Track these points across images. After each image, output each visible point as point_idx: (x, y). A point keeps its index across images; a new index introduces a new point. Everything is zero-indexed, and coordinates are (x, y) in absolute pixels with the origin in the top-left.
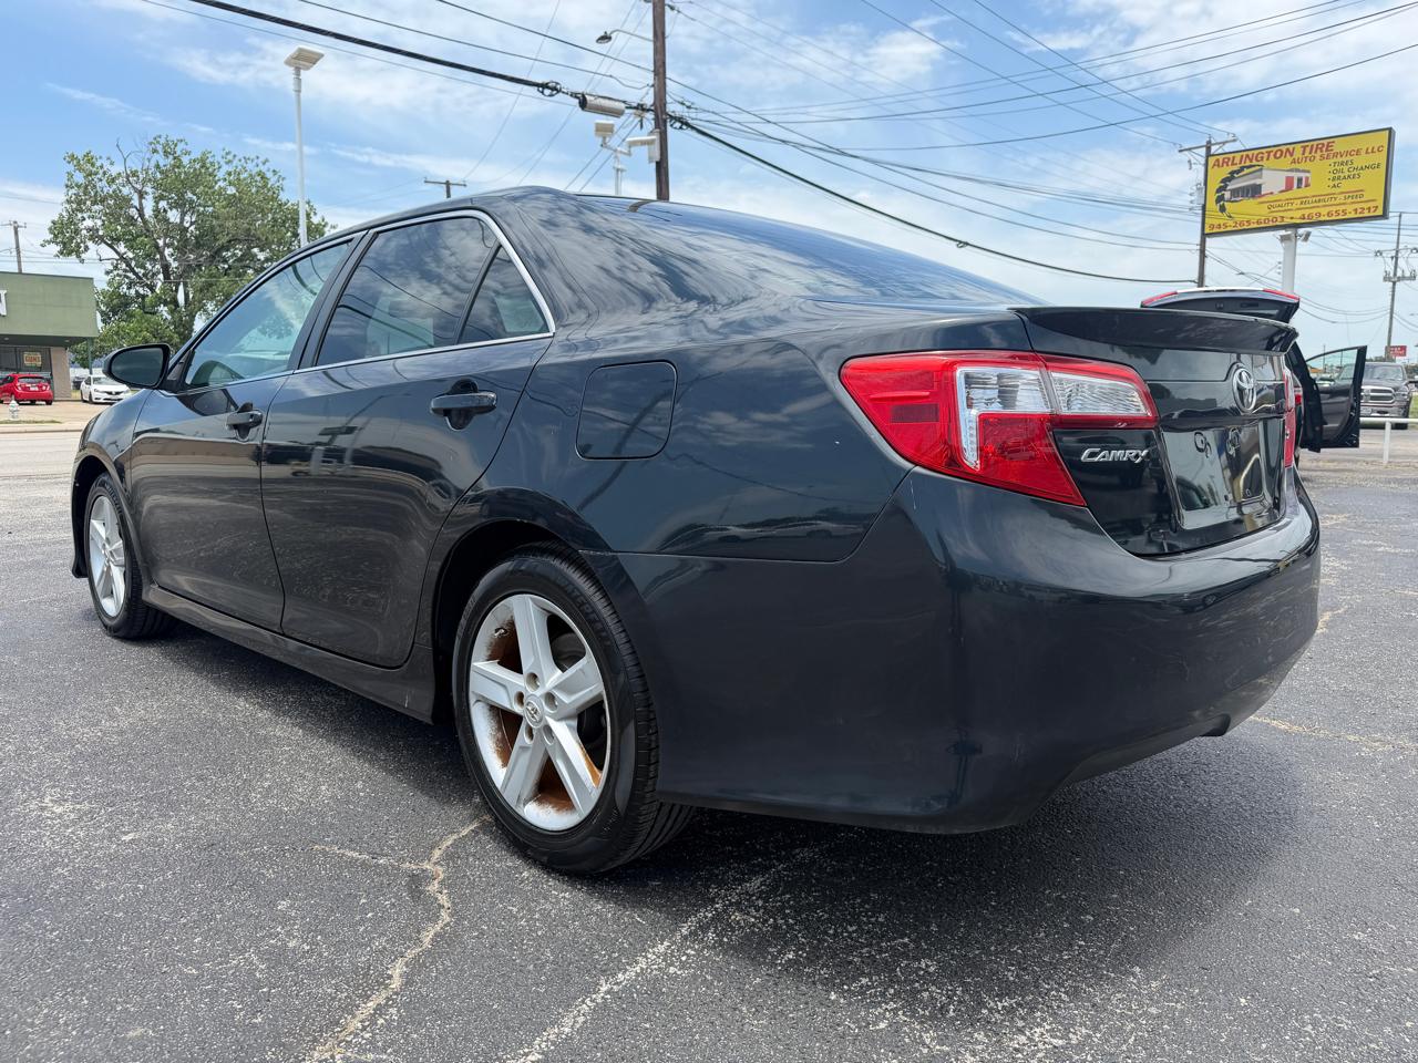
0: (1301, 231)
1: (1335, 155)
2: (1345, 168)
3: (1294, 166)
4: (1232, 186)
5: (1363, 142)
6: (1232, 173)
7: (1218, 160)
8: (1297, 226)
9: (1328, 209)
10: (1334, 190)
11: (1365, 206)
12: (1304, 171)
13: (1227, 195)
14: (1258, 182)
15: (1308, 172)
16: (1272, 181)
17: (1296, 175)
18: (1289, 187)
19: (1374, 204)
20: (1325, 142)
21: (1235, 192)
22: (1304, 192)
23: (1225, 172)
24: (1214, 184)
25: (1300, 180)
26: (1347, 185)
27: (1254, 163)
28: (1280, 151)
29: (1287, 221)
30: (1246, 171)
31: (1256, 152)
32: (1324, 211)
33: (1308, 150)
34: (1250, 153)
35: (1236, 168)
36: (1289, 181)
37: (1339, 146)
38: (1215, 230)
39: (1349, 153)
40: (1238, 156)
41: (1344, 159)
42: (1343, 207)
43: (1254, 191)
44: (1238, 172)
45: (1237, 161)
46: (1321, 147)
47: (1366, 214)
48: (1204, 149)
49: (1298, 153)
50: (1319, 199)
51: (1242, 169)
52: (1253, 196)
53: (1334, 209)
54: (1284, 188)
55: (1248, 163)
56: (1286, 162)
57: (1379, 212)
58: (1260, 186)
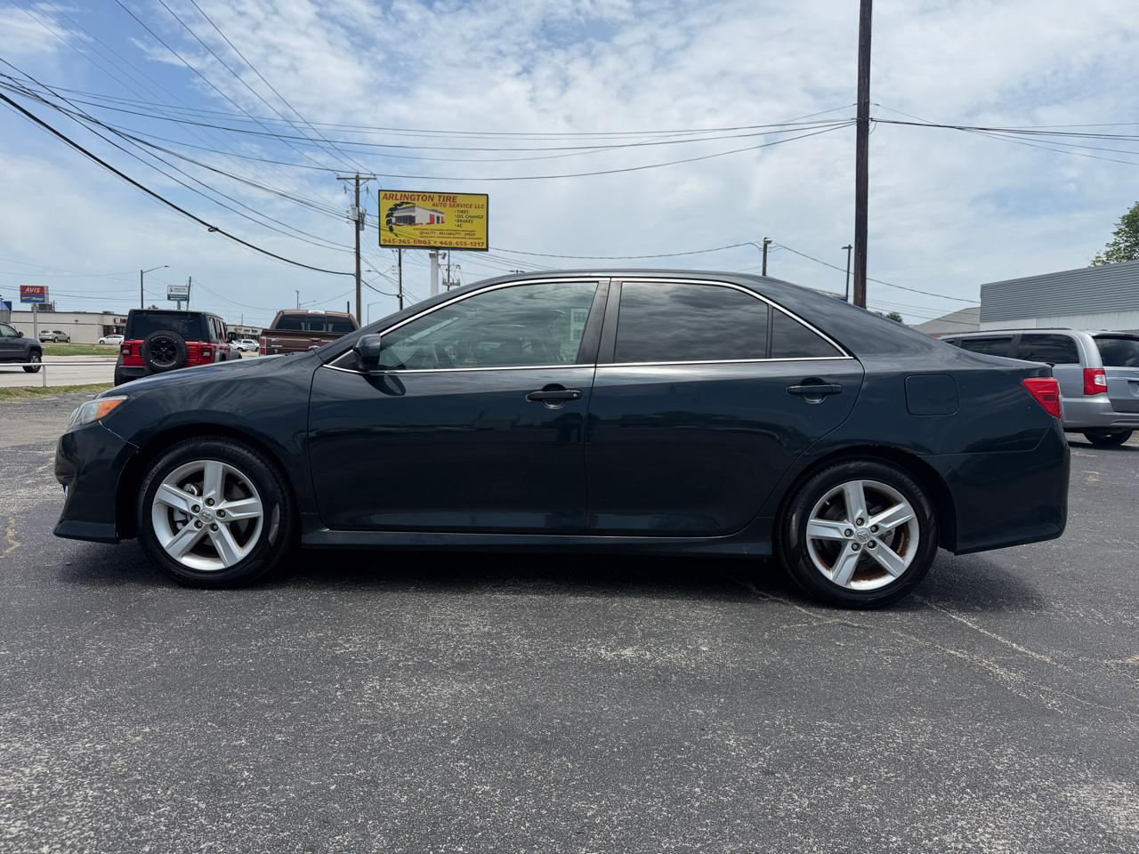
0: (441, 252)
1: (458, 205)
2: (464, 215)
3: (434, 208)
4: (396, 214)
5: (474, 201)
6: (396, 205)
7: (386, 195)
8: (438, 248)
9: (456, 240)
10: (459, 228)
11: (477, 241)
12: (440, 212)
13: (394, 220)
14: (413, 214)
15: (443, 213)
16: (421, 215)
17: (436, 214)
18: (432, 222)
19: (480, 241)
20: (452, 195)
21: (398, 219)
22: (441, 226)
23: (391, 203)
24: (385, 212)
25: (438, 218)
26: (466, 226)
27: (409, 201)
28: (426, 196)
29: (432, 244)
30: (405, 206)
31: (410, 194)
32: (454, 241)
33: (442, 199)
34: (407, 194)
35: (398, 202)
36: (432, 217)
37: (459, 200)
38: (387, 243)
39: (465, 206)
40: (399, 194)
41: (463, 209)
42: (464, 240)
43: (410, 220)
44: (400, 205)
45: (399, 197)
46: (449, 198)
47: (477, 247)
48: (354, 181)
49: (436, 200)
50: (451, 233)
51: (402, 204)
52: (410, 224)
53: (460, 240)
54: (429, 221)
55: (405, 201)
56: (429, 204)
57: (484, 247)
58: (414, 217)
